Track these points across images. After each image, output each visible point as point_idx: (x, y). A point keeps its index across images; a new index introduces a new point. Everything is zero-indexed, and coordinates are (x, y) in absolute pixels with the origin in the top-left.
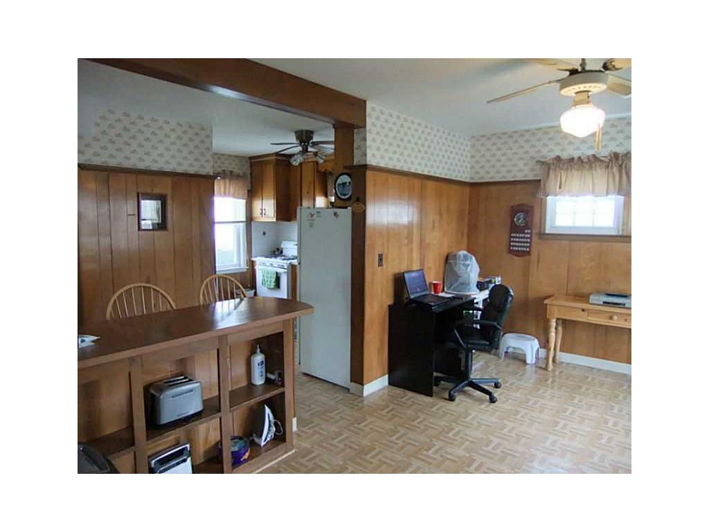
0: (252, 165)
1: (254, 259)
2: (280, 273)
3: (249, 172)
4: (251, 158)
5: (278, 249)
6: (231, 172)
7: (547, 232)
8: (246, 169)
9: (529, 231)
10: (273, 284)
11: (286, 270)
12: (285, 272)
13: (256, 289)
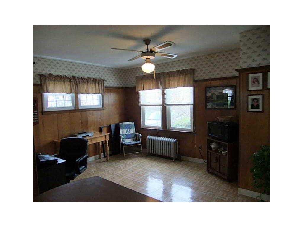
7: (45, 111)
9: (37, 111)
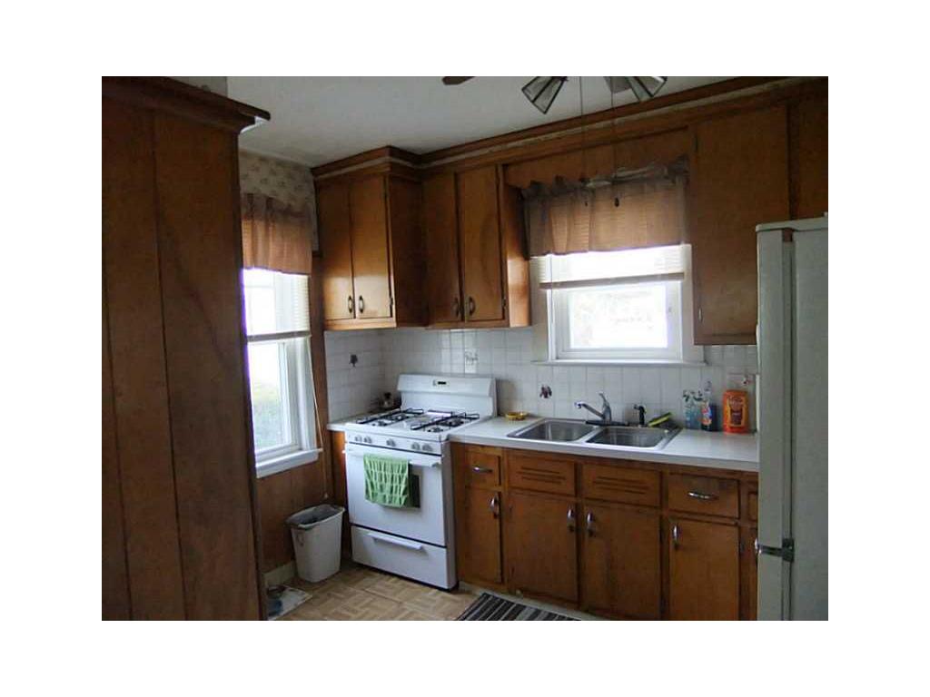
0: (318, 188)
1: (336, 427)
2: (421, 468)
3: (312, 206)
4: (315, 171)
5: (388, 396)
6: (269, 200)
8: (304, 196)
10: (400, 497)
11: (438, 460)
12: (436, 465)
13: (347, 508)
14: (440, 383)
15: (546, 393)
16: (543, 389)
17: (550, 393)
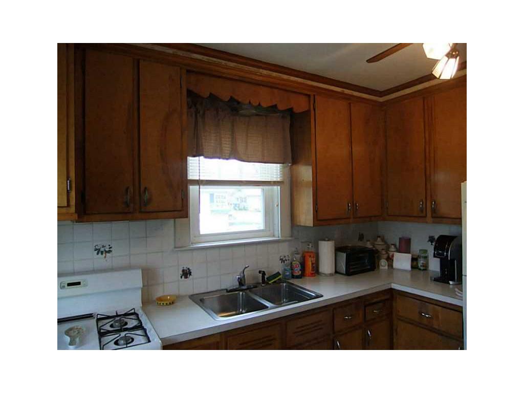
14: (69, 285)
15: (186, 273)
16: (183, 271)
17: (190, 274)
